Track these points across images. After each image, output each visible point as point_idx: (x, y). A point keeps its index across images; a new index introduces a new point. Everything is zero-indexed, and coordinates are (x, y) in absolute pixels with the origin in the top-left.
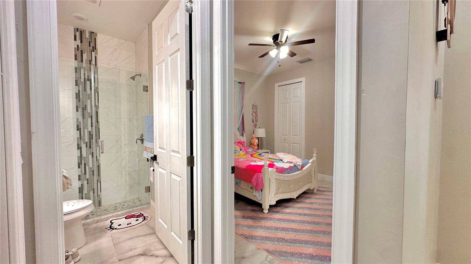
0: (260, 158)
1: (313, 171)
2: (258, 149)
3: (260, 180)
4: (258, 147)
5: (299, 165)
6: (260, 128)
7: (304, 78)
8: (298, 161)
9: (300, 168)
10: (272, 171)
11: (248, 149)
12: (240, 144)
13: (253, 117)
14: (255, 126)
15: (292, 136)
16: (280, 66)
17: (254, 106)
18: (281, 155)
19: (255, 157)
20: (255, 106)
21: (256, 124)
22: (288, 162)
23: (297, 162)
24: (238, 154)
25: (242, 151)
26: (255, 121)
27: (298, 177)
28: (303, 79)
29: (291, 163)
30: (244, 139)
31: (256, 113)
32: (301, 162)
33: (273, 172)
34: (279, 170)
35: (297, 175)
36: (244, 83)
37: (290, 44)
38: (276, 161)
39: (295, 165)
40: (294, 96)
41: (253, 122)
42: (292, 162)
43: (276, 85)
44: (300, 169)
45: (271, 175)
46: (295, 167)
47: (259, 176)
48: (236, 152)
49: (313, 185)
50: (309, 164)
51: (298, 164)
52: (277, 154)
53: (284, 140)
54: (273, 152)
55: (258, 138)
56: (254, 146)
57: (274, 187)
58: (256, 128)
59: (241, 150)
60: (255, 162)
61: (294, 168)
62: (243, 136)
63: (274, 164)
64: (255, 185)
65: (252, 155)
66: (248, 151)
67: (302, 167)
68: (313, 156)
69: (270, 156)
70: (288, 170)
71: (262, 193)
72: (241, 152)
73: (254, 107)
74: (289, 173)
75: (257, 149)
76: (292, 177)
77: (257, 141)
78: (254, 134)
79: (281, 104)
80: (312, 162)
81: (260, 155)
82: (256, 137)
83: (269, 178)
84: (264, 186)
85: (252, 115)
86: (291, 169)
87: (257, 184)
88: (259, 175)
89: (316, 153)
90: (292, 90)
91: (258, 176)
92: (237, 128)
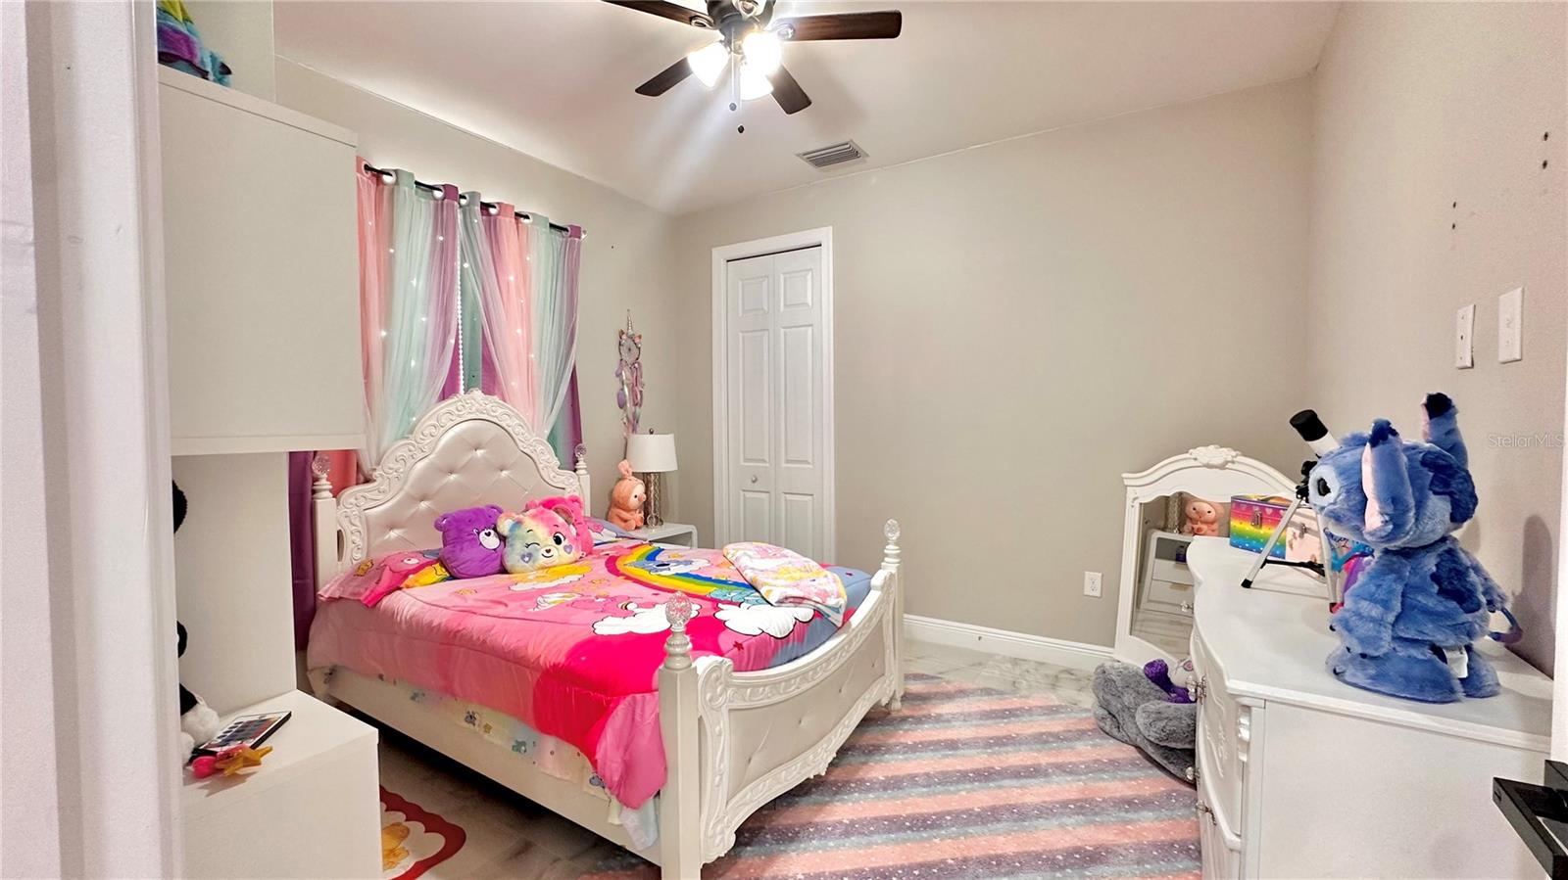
0: (653, 578)
1: (888, 622)
2: (645, 523)
3: (644, 741)
4: (646, 515)
5: (836, 610)
6: (652, 433)
7: (831, 227)
8: (828, 589)
9: (837, 619)
10: (714, 675)
11: (598, 529)
12: (556, 511)
13: (619, 385)
14: (633, 424)
15: (784, 465)
16: (741, 130)
17: (624, 337)
18: (748, 558)
19: (628, 578)
20: (631, 338)
21: (634, 414)
22: (786, 598)
23: (825, 595)
24: (542, 561)
25: (565, 548)
26: (630, 401)
27: (833, 666)
28: (825, 235)
29: (798, 601)
30: (577, 485)
31: (635, 367)
32: (842, 591)
33: (717, 679)
34: (745, 651)
35: (827, 659)
36: (576, 232)
37: (791, 28)
38: (728, 597)
39: (818, 613)
40: (788, 303)
41: (622, 405)
42: (803, 598)
43: (719, 255)
44: (839, 625)
45: (708, 697)
46: (817, 619)
47: (638, 718)
48: (530, 555)
49: (889, 685)
50: (873, 598)
51: (831, 602)
52: (732, 550)
53: (754, 482)
54: (708, 541)
55: (645, 477)
56: (628, 510)
57: (726, 753)
58: (634, 430)
59: (558, 541)
60: (625, 612)
61: (815, 628)
62: (575, 471)
63: (719, 615)
64: (616, 778)
65: (611, 564)
66: (596, 537)
67: (849, 614)
68: (886, 555)
69: (700, 563)
70: (788, 642)
71: (657, 809)
72: (558, 552)
73: (628, 342)
74: (794, 656)
75: (640, 524)
76: (811, 673)
77: (639, 489)
78: (625, 458)
79: (741, 334)
80: (886, 586)
81: (651, 557)
82: (634, 474)
83: (700, 720)
84: (670, 775)
85: (619, 375)
86: (804, 636)
87: (628, 768)
88: (638, 711)
89: (896, 544)
90: (782, 277)
91: (634, 711)
92: (547, 432)
